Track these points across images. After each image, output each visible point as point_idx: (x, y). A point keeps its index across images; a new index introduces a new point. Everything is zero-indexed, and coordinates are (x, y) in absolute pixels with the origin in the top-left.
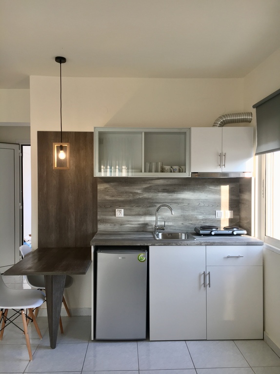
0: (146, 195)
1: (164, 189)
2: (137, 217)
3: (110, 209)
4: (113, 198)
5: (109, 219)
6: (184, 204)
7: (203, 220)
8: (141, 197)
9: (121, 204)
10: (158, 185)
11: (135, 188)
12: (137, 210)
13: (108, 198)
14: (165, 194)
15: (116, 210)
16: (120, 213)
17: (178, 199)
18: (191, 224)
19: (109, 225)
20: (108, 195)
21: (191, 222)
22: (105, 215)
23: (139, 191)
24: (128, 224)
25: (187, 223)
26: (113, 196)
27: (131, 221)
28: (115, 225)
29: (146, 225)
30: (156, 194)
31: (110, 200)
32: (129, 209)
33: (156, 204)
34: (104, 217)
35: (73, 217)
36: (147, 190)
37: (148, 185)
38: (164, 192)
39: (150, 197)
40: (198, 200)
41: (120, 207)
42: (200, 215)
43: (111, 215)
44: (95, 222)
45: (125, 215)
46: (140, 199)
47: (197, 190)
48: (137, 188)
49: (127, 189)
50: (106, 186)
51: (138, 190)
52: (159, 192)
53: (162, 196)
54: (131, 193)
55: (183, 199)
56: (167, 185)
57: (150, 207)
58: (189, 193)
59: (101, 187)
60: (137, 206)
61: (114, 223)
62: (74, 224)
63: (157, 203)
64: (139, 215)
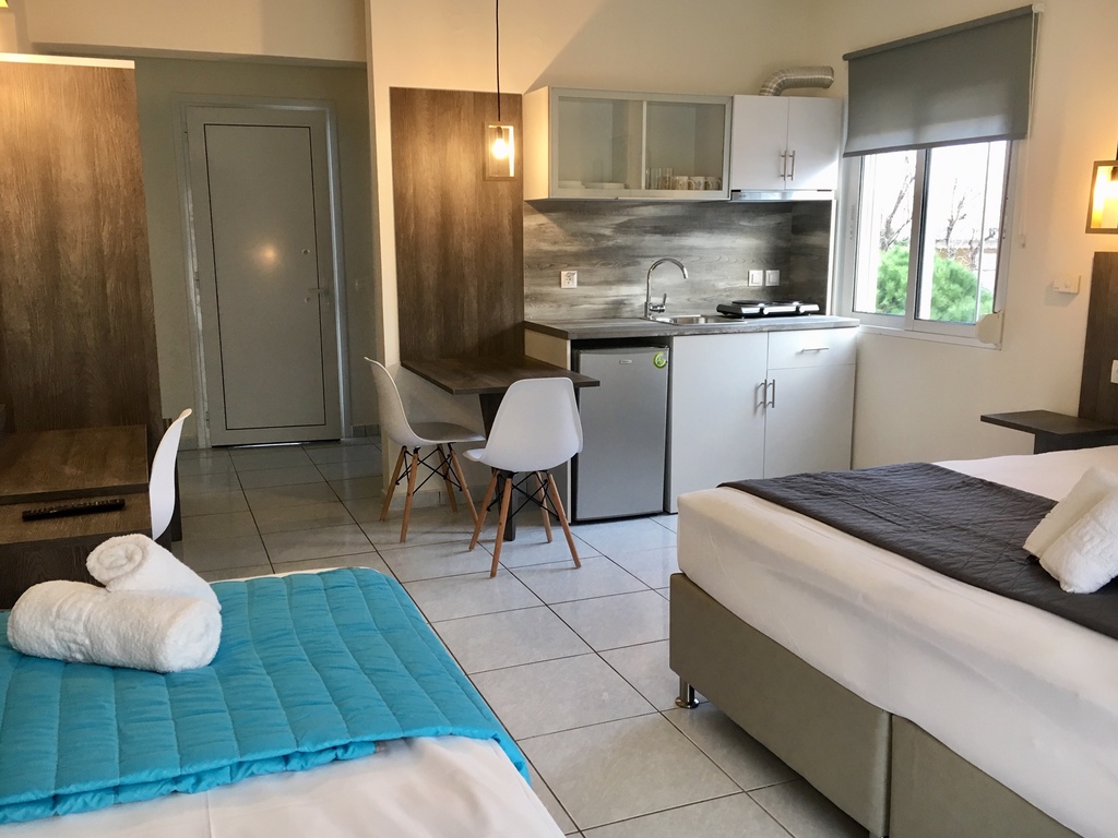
0: (621, 240)
1: (655, 227)
2: (603, 287)
3: (550, 272)
4: (555, 248)
5: (548, 294)
6: (692, 259)
7: (725, 290)
8: (610, 243)
9: (573, 260)
10: (645, 219)
11: (600, 224)
12: (604, 272)
13: (545, 247)
14: (658, 237)
15: (564, 273)
16: (570, 281)
17: (682, 248)
18: (705, 299)
19: (547, 305)
20: (544, 241)
21: (705, 296)
22: (540, 285)
23: (608, 232)
24: (586, 303)
25: (696, 298)
26: (555, 243)
27: (592, 297)
28: (559, 306)
29: (619, 304)
30: (639, 238)
31: (547, 252)
32: (588, 271)
33: (639, 259)
34: (538, 289)
35: (473, 291)
36: (623, 228)
37: (626, 219)
38: (656, 233)
39: (629, 243)
40: (718, 248)
41: (569, 265)
42: (722, 280)
43: (552, 285)
44: (519, 300)
45: (579, 283)
46: (609, 248)
47: (717, 228)
48: (603, 224)
49: (583, 226)
50: (541, 219)
51: (604, 227)
52: (646, 232)
53: (652, 241)
54: (592, 235)
55: (691, 248)
56: (661, 218)
57: (628, 265)
58: (701, 234)
59: (531, 222)
60: (603, 265)
61: (557, 302)
62: (475, 305)
63: (642, 257)
64: (608, 283)
